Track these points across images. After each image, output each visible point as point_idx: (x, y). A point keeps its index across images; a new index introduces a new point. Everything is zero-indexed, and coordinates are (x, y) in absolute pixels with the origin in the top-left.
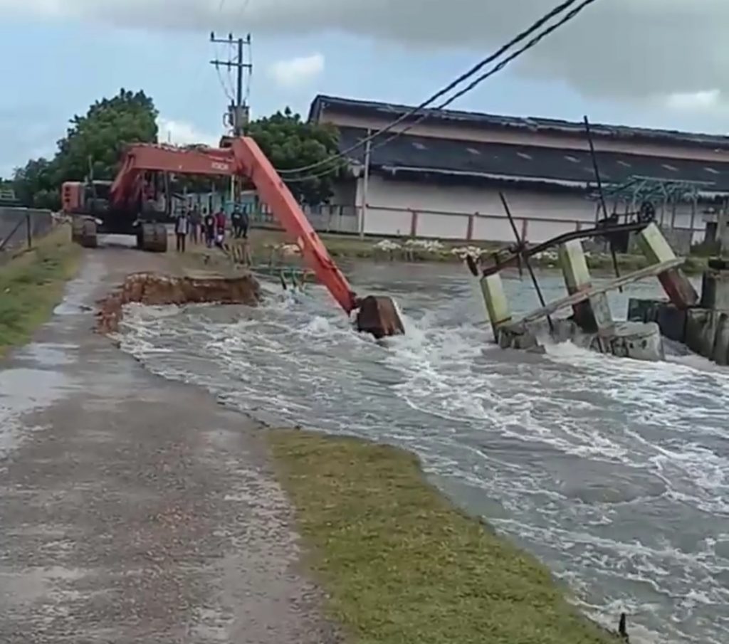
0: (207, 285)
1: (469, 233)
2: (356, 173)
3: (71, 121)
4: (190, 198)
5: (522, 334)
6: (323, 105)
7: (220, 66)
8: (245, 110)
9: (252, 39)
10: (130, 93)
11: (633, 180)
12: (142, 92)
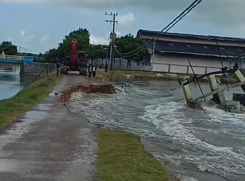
0: (98, 87)
1: (188, 71)
2: (151, 53)
3: (64, 37)
4: (100, 60)
5: (196, 104)
6: (141, 32)
7: (108, 22)
8: (115, 35)
9: (118, 15)
10: (82, 29)
11: (242, 55)
12: (86, 29)
